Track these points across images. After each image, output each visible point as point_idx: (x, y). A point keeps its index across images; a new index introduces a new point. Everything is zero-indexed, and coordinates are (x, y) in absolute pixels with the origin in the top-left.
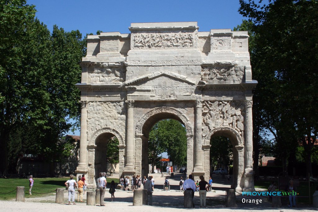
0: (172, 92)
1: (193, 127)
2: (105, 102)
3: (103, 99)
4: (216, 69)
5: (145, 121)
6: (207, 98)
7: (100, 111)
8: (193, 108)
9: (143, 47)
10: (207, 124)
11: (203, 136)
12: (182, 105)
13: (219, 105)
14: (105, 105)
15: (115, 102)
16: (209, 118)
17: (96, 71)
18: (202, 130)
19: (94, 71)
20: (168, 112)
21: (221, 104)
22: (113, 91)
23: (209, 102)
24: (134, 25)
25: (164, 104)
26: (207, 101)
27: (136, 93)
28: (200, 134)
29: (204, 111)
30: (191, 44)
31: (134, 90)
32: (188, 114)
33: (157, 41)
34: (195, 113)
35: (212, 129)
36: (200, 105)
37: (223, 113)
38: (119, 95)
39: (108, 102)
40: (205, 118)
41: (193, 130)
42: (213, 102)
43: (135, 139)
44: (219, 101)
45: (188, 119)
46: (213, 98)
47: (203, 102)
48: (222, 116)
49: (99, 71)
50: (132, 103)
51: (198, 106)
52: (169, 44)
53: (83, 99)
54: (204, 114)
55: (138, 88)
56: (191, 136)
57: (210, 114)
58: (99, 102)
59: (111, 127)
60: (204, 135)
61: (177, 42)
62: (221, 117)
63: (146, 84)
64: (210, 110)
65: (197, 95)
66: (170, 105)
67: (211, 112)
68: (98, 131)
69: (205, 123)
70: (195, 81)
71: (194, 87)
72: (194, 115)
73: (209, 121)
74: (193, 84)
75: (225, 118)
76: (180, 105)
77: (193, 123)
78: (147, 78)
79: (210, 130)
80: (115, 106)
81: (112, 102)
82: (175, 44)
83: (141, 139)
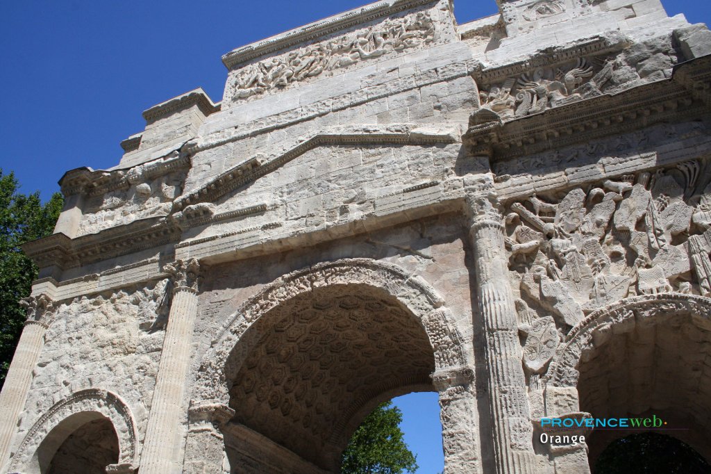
0: (354, 192)
2: (106, 294)
3: (101, 283)
4: (543, 78)
5: (236, 338)
6: (520, 183)
7: (83, 332)
8: (458, 243)
9: (261, 93)
10: (544, 306)
11: (528, 373)
12: (404, 238)
13: (590, 203)
14: (107, 306)
15: (140, 286)
16: (550, 275)
17: (108, 202)
18: (523, 336)
19: (102, 203)
20: (339, 280)
21: (599, 198)
22: (138, 250)
23: (538, 202)
25: (324, 254)
26: (526, 202)
27: (209, 232)
28: (510, 355)
29: (516, 246)
30: (429, 37)
31: (204, 219)
32: (435, 273)
33: (304, 63)
34: (471, 257)
35: (576, 321)
36: (488, 216)
37: (622, 236)
38: (157, 257)
39: (116, 290)
40: (529, 275)
41: (468, 347)
42: (557, 196)
43: (184, 430)
44: (587, 186)
45: (438, 295)
46: (553, 180)
47: (506, 207)
48: (619, 248)
49: (117, 200)
50: (190, 271)
51: (479, 220)
52: (348, 57)
54: (519, 262)
55: (217, 210)
56: (463, 379)
57: (552, 254)
58: (90, 296)
59: (104, 387)
60: (535, 365)
61: (377, 44)
62: (615, 256)
63: (251, 190)
64: (549, 236)
65: (470, 177)
66: (348, 249)
67: (556, 241)
68: (56, 407)
69: (533, 303)
70: (456, 126)
71: (453, 151)
72: (464, 272)
73: (551, 287)
74: (444, 141)
75: (642, 252)
76: (393, 241)
77: (468, 309)
78: (254, 164)
79: (566, 328)
80: (136, 302)
81: (130, 289)
82: (366, 53)
83: (209, 426)
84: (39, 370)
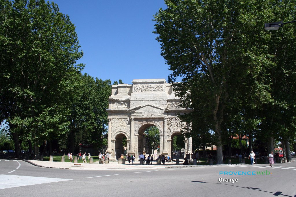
0: (153, 114)
1: (163, 131)
2: (120, 118)
3: (119, 117)
4: (174, 102)
5: (139, 128)
6: (170, 116)
7: (117, 123)
8: (163, 121)
9: (138, 91)
10: (170, 129)
11: (167, 135)
12: (157, 120)
13: (176, 120)
14: (120, 120)
15: (125, 118)
16: (171, 126)
17: (116, 103)
18: (167, 132)
19: (114, 103)
20: (151, 123)
21: (176, 119)
22: (123, 113)
23: (171, 119)
24: (134, 81)
25: (149, 120)
26: (170, 118)
27: (135, 114)
28: (166, 134)
29: (168, 123)
30: (162, 90)
31: (134, 112)
32: (160, 124)
33: (145, 88)
34: (164, 124)
35: (172, 132)
36: (166, 120)
37: (177, 124)
38: (127, 115)
39: (121, 118)
40: (169, 126)
41: (163, 132)
42: (173, 118)
43: (134, 137)
44: (176, 118)
45: (160, 127)
46: (173, 117)
47: (168, 118)
48: (177, 125)
49: (117, 103)
50: (133, 119)
51: (165, 120)
52: (151, 89)
53: (109, 117)
54: (168, 124)
55: (136, 111)
56: (162, 135)
57: (171, 124)
58: (117, 118)
59: (123, 131)
60: (168, 135)
61: (155, 89)
62: (176, 126)
63: (140, 110)
64: (171, 122)
65: (165, 115)
66: (151, 120)
67: (172, 123)
68: (116, 133)
69: (169, 129)
70: (164, 108)
71: (163, 111)
72: (163, 125)
73: (171, 128)
74: (163, 110)
75: (179, 126)
76: (156, 120)
77: (163, 129)
78: (140, 107)
79: (171, 132)
80: (125, 120)
81: (124, 118)
82: (154, 90)
83: (137, 137)
84: (112, 127)
